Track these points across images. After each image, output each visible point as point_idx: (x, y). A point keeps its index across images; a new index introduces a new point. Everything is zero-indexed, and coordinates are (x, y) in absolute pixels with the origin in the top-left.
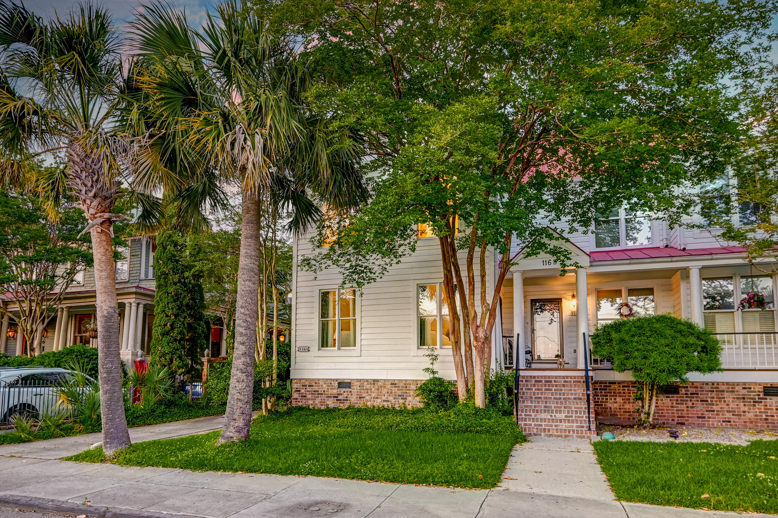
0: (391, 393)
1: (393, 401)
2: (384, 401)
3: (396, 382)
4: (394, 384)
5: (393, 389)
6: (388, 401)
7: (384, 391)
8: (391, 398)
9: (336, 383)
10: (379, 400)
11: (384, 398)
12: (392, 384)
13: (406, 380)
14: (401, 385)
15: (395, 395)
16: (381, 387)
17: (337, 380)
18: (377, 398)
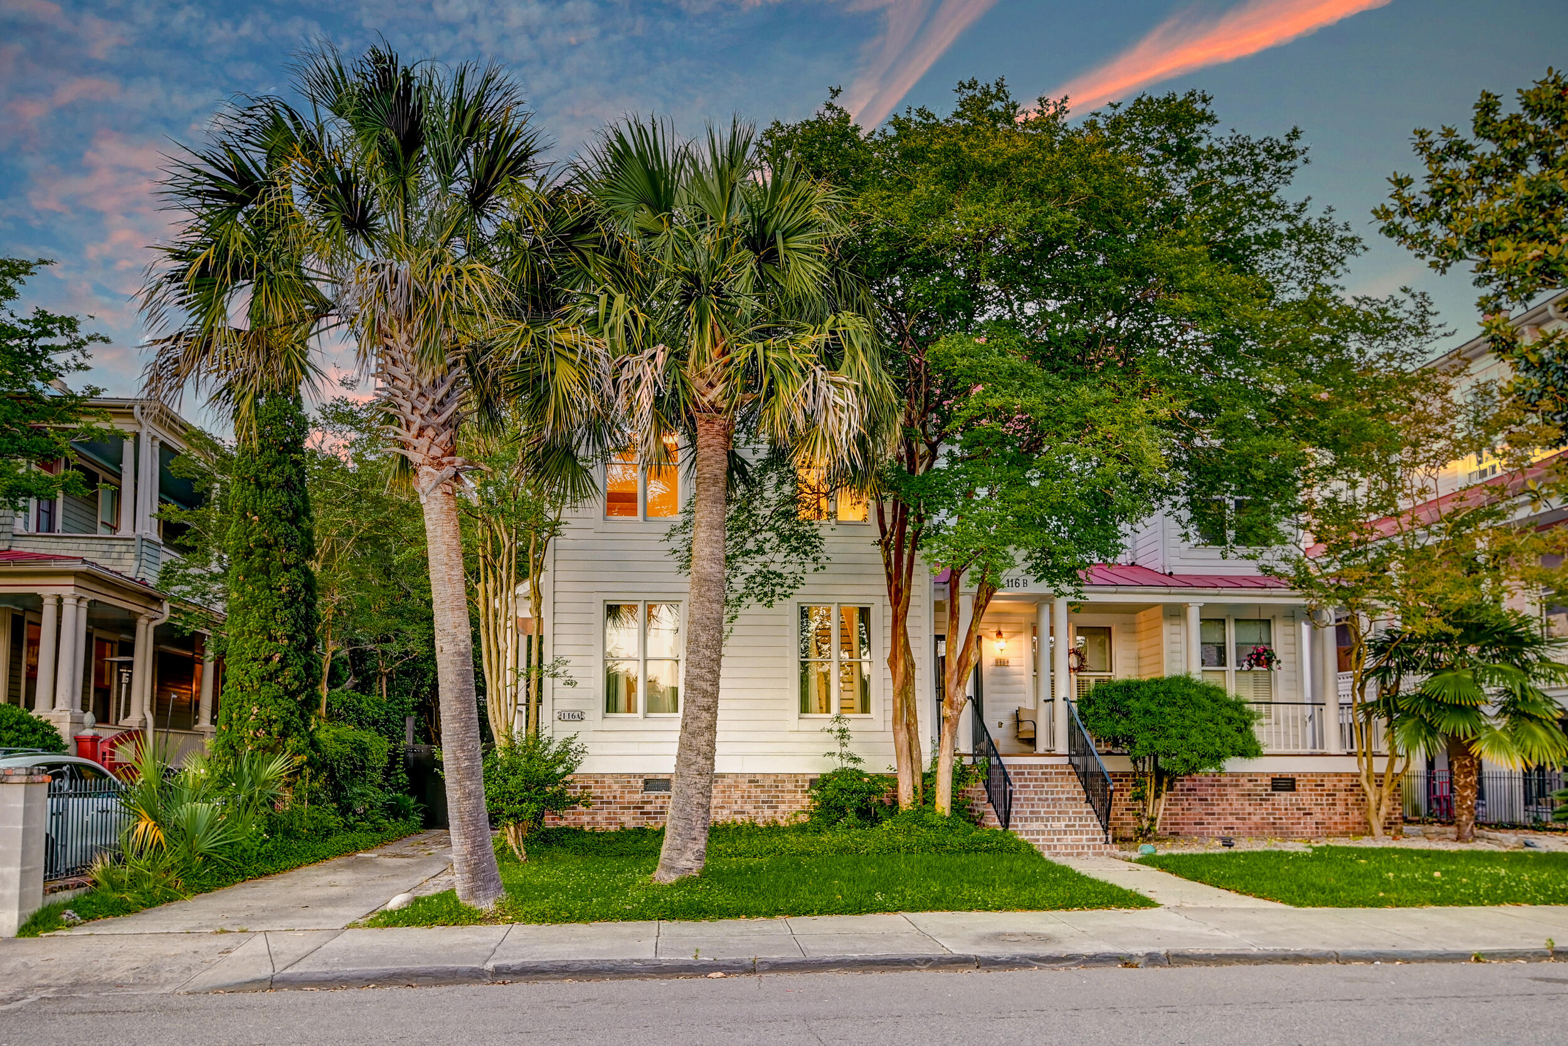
0: (749, 797)
1: (753, 811)
2: (736, 813)
3: (758, 777)
4: (753, 781)
5: (753, 790)
6: (743, 813)
7: (736, 795)
8: (749, 807)
9: (640, 781)
10: (726, 812)
11: (736, 807)
12: (750, 781)
13: (777, 775)
14: (768, 782)
15: (757, 802)
16: (729, 787)
17: (641, 776)
18: (722, 807)
